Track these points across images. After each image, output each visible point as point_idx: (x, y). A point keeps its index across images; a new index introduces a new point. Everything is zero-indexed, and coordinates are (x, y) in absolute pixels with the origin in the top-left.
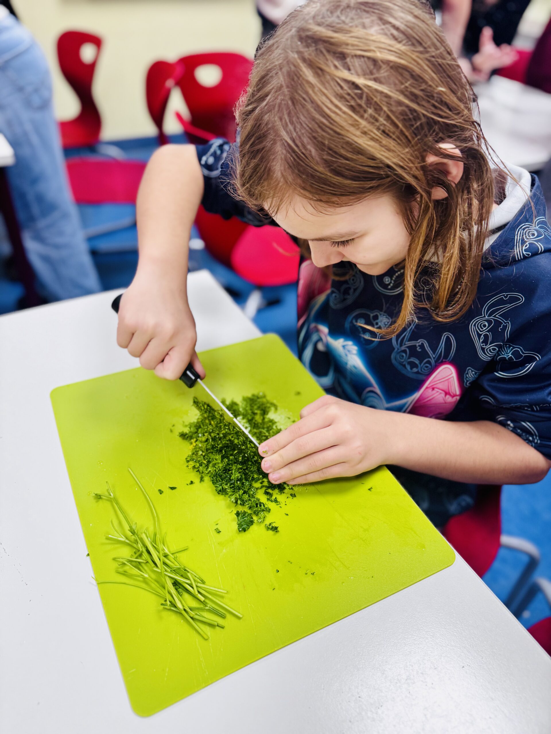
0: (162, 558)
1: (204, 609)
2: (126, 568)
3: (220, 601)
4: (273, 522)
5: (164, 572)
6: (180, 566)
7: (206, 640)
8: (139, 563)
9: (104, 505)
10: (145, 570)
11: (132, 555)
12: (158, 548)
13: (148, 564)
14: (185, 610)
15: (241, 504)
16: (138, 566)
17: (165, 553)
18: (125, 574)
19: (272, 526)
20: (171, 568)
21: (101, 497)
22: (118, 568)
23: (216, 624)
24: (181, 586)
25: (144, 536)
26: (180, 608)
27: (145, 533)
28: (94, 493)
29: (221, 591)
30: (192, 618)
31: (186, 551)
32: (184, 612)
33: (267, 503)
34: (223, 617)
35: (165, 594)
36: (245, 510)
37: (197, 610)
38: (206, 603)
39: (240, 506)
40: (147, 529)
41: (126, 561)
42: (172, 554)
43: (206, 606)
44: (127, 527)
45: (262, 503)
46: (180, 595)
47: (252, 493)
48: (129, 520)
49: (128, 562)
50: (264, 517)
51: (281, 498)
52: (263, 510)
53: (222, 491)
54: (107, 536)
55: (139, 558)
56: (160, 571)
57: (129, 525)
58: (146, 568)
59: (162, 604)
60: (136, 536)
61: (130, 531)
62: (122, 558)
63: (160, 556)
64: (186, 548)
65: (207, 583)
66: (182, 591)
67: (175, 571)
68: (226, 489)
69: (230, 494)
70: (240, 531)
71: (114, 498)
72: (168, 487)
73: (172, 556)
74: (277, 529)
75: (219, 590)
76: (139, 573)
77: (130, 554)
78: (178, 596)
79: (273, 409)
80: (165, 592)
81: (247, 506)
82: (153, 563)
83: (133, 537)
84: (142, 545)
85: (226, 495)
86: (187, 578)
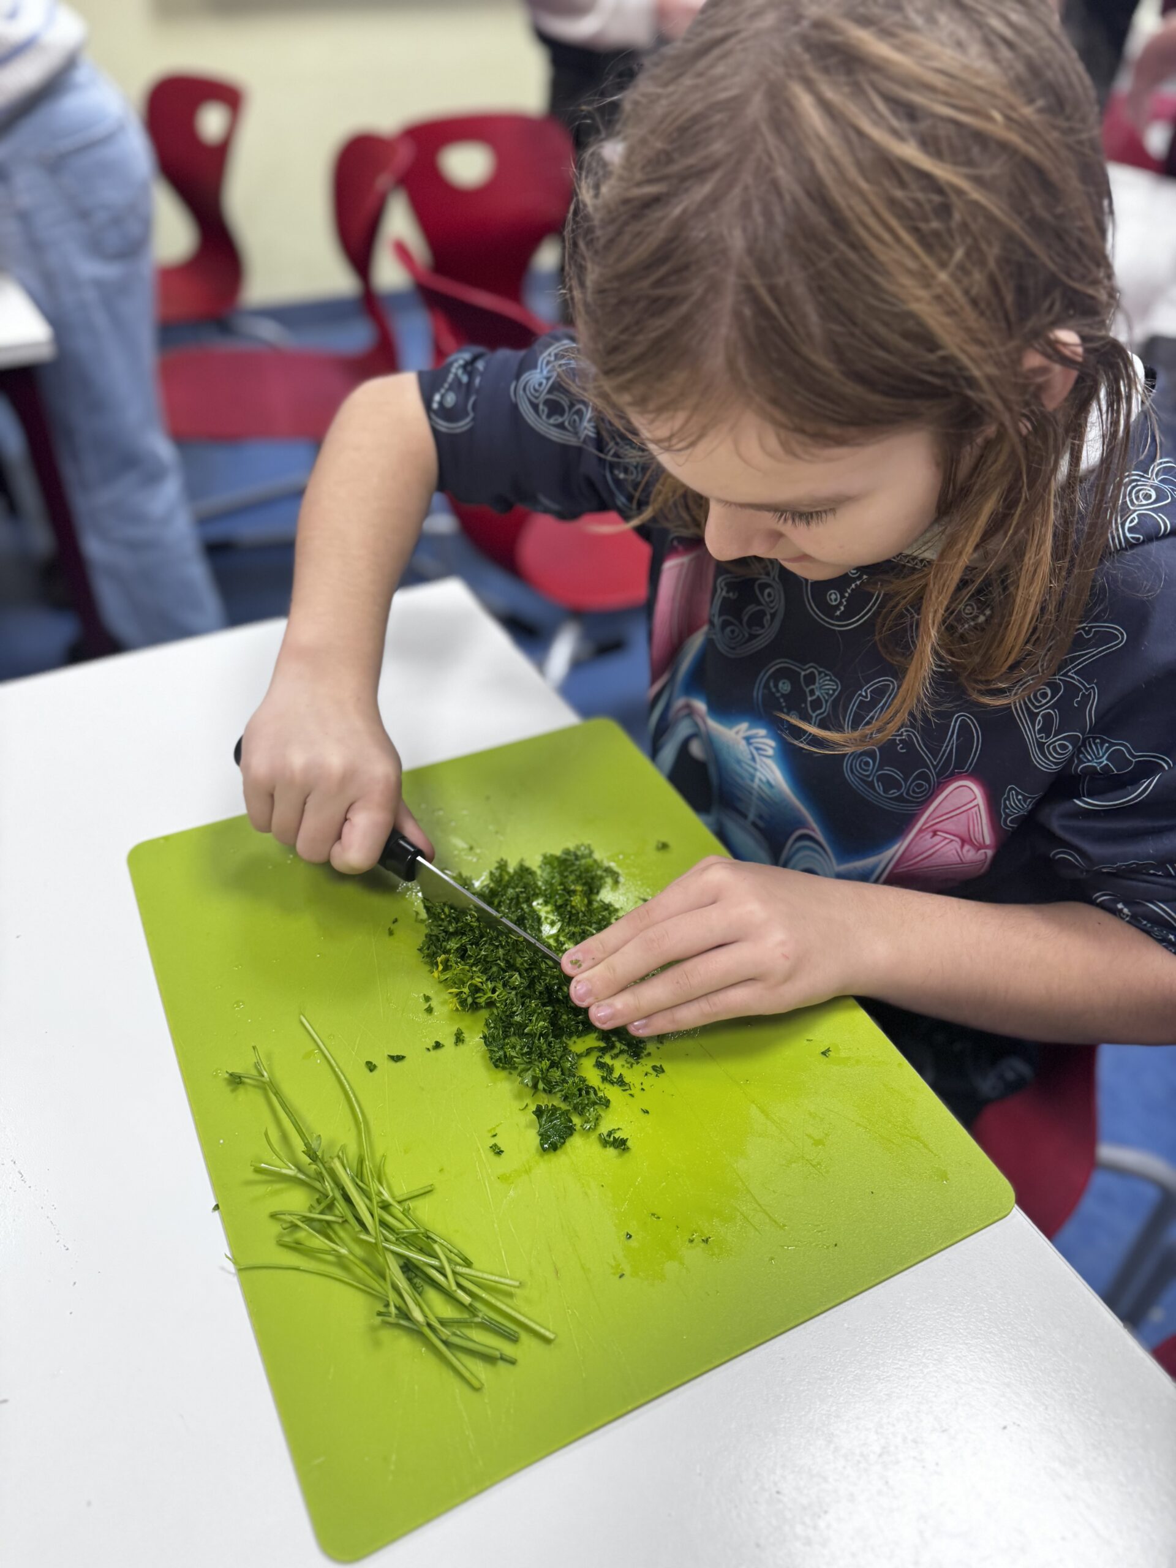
0: (378, 1211)
1: (472, 1322)
2: (301, 1235)
3: (508, 1306)
4: (616, 1128)
5: (382, 1242)
6: (417, 1228)
7: (476, 1390)
8: (328, 1223)
9: (250, 1099)
10: (340, 1238)
11: (312, 1206)
12: (368, 1189)
13: (347, 1225)
14: (429, 1325)
15: (544, 1090)
16: (325, 1229)
17: (383, 1201)
18: (297, 1247)
19: (614, 1137)
20: (398, 1234)
21: (244, 1079)
22: (281, 1235)
23: (497, 1354)
24: (419, 1273)
25: (337, 1165)
26: (418, 1322)
27: (339, 1157)
28: (227, 1072)
29: (507, 1281)
30: (446, 1343)
31: (427, 1195)
32: (427, 1331)
33: (602, 1087)
34: (513, 1339)
35: (385, 1291)
36: (554, 1104)
37: (455, 1325)
38: (475, 1309)
39: (544, 1095)
40: (343, 1149)
41: (298, 1219)
42: (399, 1202)
43: (476, 1316)
44: (299, 1145)
45: (592, 1087)
46: (417, 1292)
47: (569, 1065)
48: (304, 1130)
49: (303, 1222)
50: (595, 1117)
51: (634, 1073)
52: (594, 1103)
53: (503, 1061)
54: (257, 1165)
55: (327, 1212)
56: (373, 1241)
57: (304, 1141)
58: (342, 1234)
59: (380, 1314)
60: (321, 1165)
61: (306, 1154)
62: (290, 1214)
63: (374, 1206)
64: (429, 1189)
65: (476, 1265)
66: (422, 1283)
67: (408, 1240)
68: (512, 1057)
69: (521, 1067)
70: (544, 1150)
71: (271, 1082)
72: (386, 1054)
73: (399, 1208)
74: (625, 1145)
75: (502, 1280)
76: (327, 1245)
77: (308, 1205)
78: (415, 1296)
79: (609, 881)
80: (385, 1286)
81: (559, 1095)
82: (357, 1224)
83: (314, 1167)
84: (332, 1185)
85: (513, 1072)
86: (432, 1253)
